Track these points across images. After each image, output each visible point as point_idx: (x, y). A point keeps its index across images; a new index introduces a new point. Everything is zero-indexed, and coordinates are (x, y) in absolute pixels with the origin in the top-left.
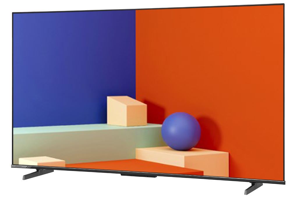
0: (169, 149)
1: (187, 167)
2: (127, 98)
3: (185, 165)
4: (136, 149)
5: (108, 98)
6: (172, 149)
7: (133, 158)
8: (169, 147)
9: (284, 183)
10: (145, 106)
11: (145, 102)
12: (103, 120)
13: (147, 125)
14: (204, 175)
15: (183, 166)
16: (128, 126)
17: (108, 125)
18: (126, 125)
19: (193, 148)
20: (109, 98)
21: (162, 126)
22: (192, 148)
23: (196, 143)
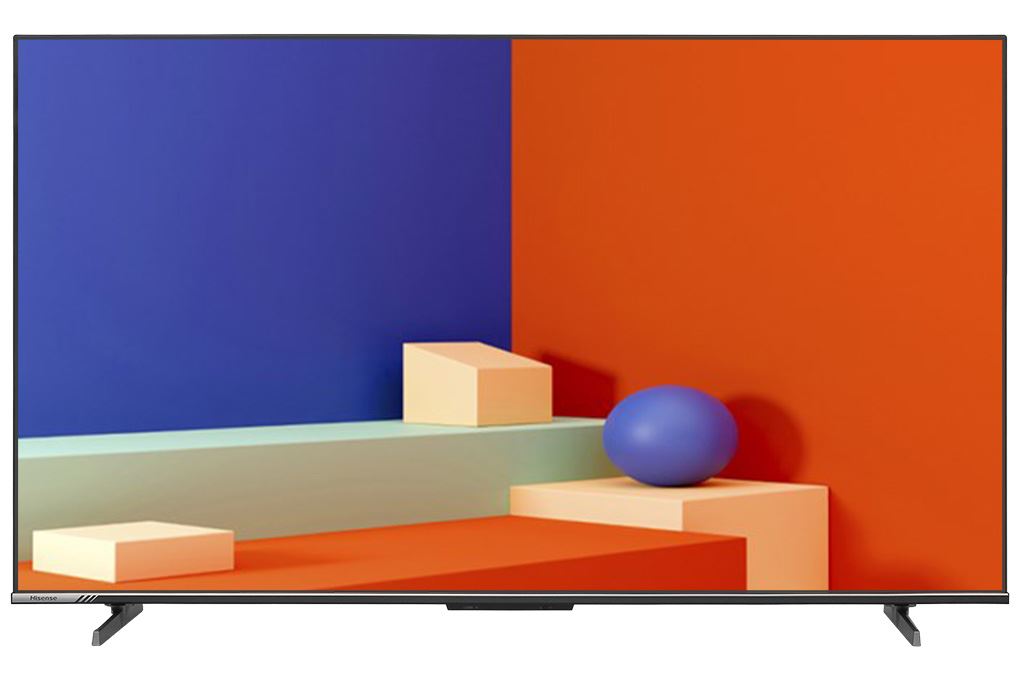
0: (631, 484)
1: (692, 530)
2: (478, 348)
3: (685, 523)
4: (513, 488)
5: (408, 347)
6: (642, 484)
7: (504, 513)
8: (628, 479)
9: (1005, 600)
10: (544, 368)
11: (544, 358)
12: (394, 411)
13: (554, 421)
14: (749, 588)
15: (678, 527)
16: (479, 426)
17: (410, 423)
18: (475, 423)
19: (712, 480)
20: (409, 349)
21: (607, 422)
22: (708, 478)
23: (722, 465)
